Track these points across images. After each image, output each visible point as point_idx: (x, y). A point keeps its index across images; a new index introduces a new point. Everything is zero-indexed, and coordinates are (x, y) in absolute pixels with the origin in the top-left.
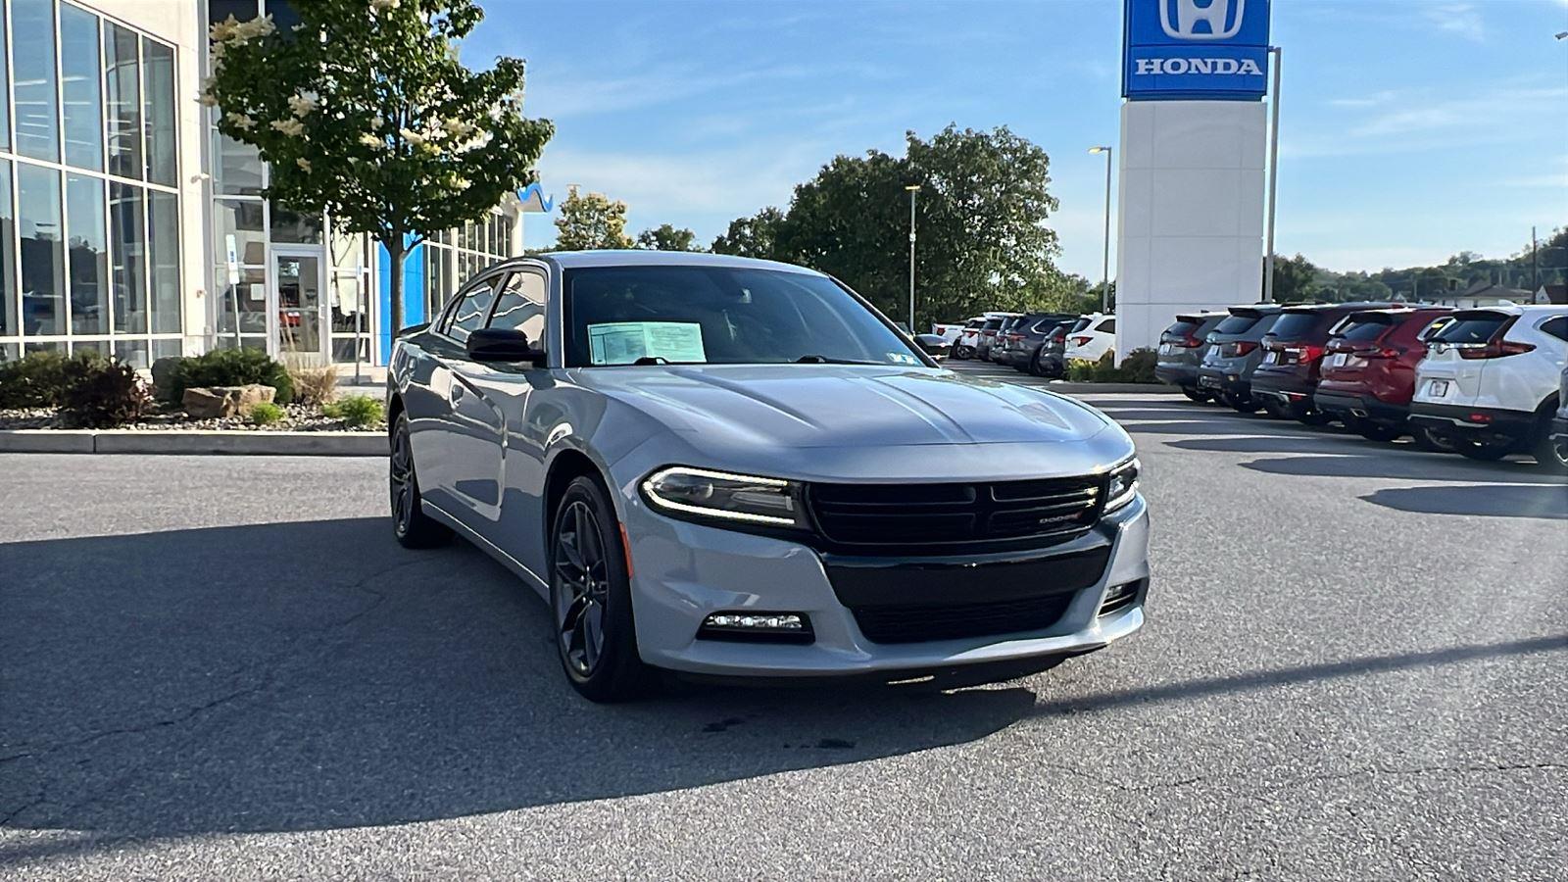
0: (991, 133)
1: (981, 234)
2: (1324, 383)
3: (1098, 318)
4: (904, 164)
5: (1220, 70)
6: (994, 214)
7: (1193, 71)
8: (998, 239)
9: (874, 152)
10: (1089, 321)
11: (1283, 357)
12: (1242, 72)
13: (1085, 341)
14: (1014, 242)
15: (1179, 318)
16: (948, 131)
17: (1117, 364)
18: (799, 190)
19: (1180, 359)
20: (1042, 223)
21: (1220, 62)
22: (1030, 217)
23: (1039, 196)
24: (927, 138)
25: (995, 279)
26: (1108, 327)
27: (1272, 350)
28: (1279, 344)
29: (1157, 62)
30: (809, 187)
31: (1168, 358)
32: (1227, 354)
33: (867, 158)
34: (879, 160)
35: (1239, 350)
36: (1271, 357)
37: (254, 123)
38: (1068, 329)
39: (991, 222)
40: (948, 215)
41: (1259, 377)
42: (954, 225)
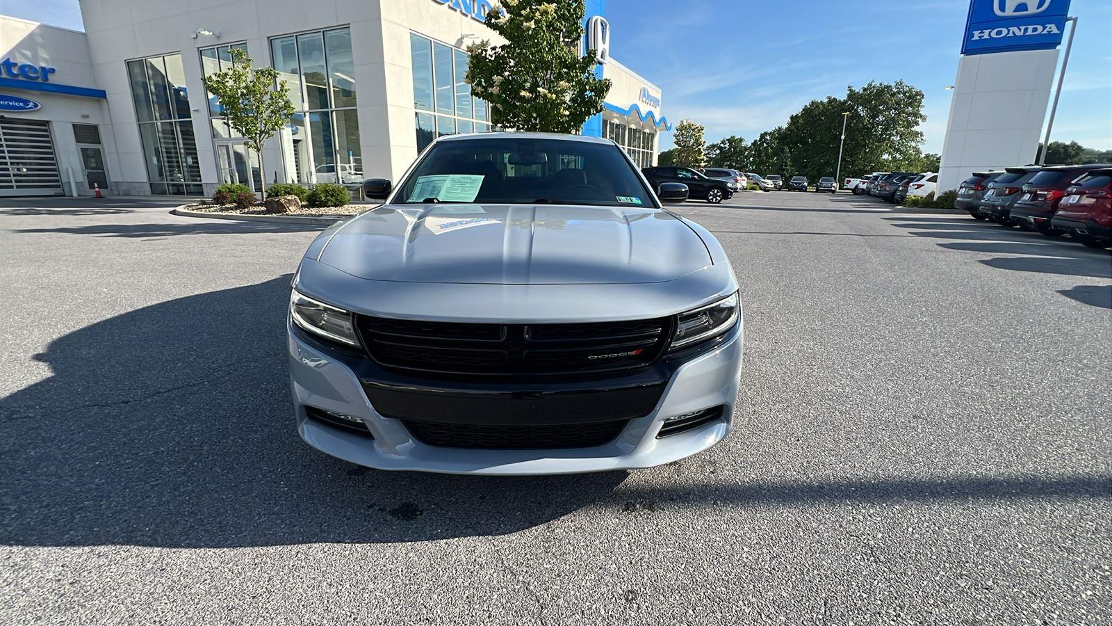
0: (893, 85)
1: (881, 135)
2: (1060, 213)
3: (930, 175)
4: (845, 102)
5: (1030, 32)
6: (890, 124)
7: (1011, 34)
8: (890, 137)
9: (829, 98)
10: (924, 176)
11: (1035, 196)
12: (1045, 32)
13: (919, 186)
14: (899, 138)
15: (974, 174)
16: (870, 85)
17: (935, 198)
18: (792, 118)
19: (970, 196)
20: (916, 128)
21: (1030, 28)
22: (909, 125)
23: (916, 115)
24: (858, 89)
25: (885, 156)
26: (933, 180)
27: (1029, 192)
28: (1034, 189)
29: (987, 32)
30: (796, 116)
31: (963, 196)
32: (999, 195)
33: (826, 100)
34: (832, 101)
35: (1007, 192)
36: (1027, 197)
37: (483, 90)
38: (912, 180)
39: (887, 129)
40: (864, 127)
41: (1017, 207)
42: (868, 131)
